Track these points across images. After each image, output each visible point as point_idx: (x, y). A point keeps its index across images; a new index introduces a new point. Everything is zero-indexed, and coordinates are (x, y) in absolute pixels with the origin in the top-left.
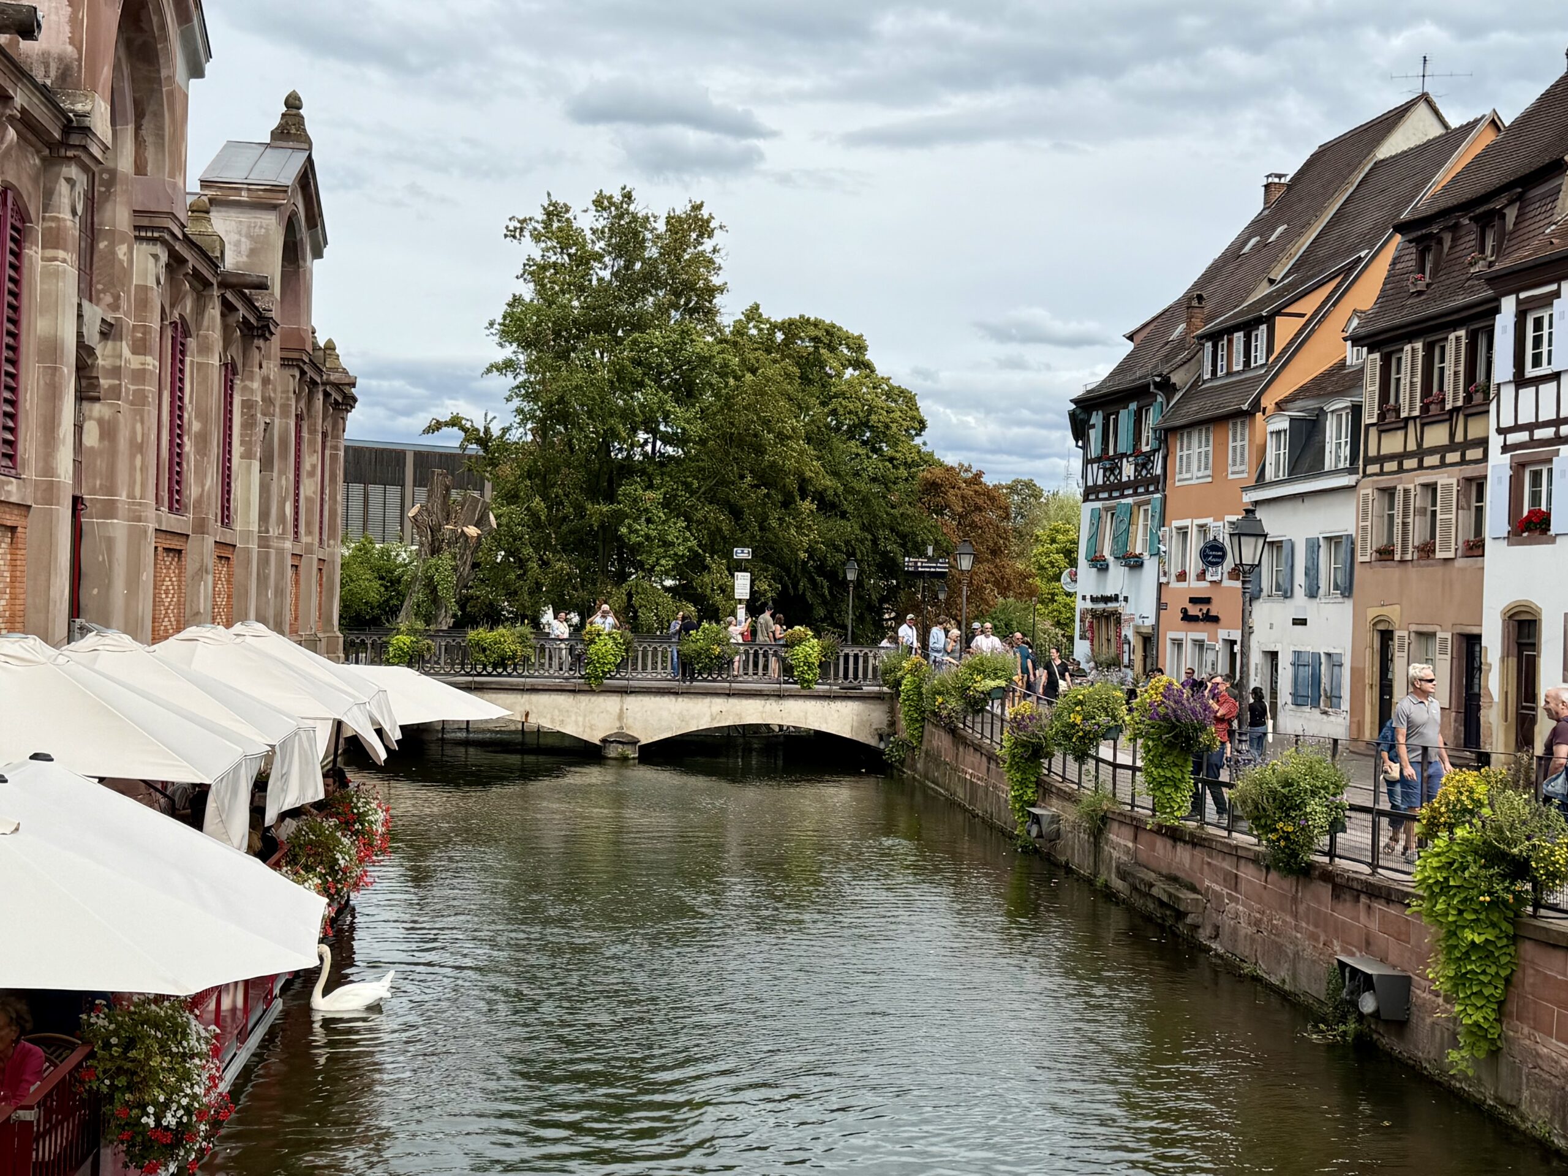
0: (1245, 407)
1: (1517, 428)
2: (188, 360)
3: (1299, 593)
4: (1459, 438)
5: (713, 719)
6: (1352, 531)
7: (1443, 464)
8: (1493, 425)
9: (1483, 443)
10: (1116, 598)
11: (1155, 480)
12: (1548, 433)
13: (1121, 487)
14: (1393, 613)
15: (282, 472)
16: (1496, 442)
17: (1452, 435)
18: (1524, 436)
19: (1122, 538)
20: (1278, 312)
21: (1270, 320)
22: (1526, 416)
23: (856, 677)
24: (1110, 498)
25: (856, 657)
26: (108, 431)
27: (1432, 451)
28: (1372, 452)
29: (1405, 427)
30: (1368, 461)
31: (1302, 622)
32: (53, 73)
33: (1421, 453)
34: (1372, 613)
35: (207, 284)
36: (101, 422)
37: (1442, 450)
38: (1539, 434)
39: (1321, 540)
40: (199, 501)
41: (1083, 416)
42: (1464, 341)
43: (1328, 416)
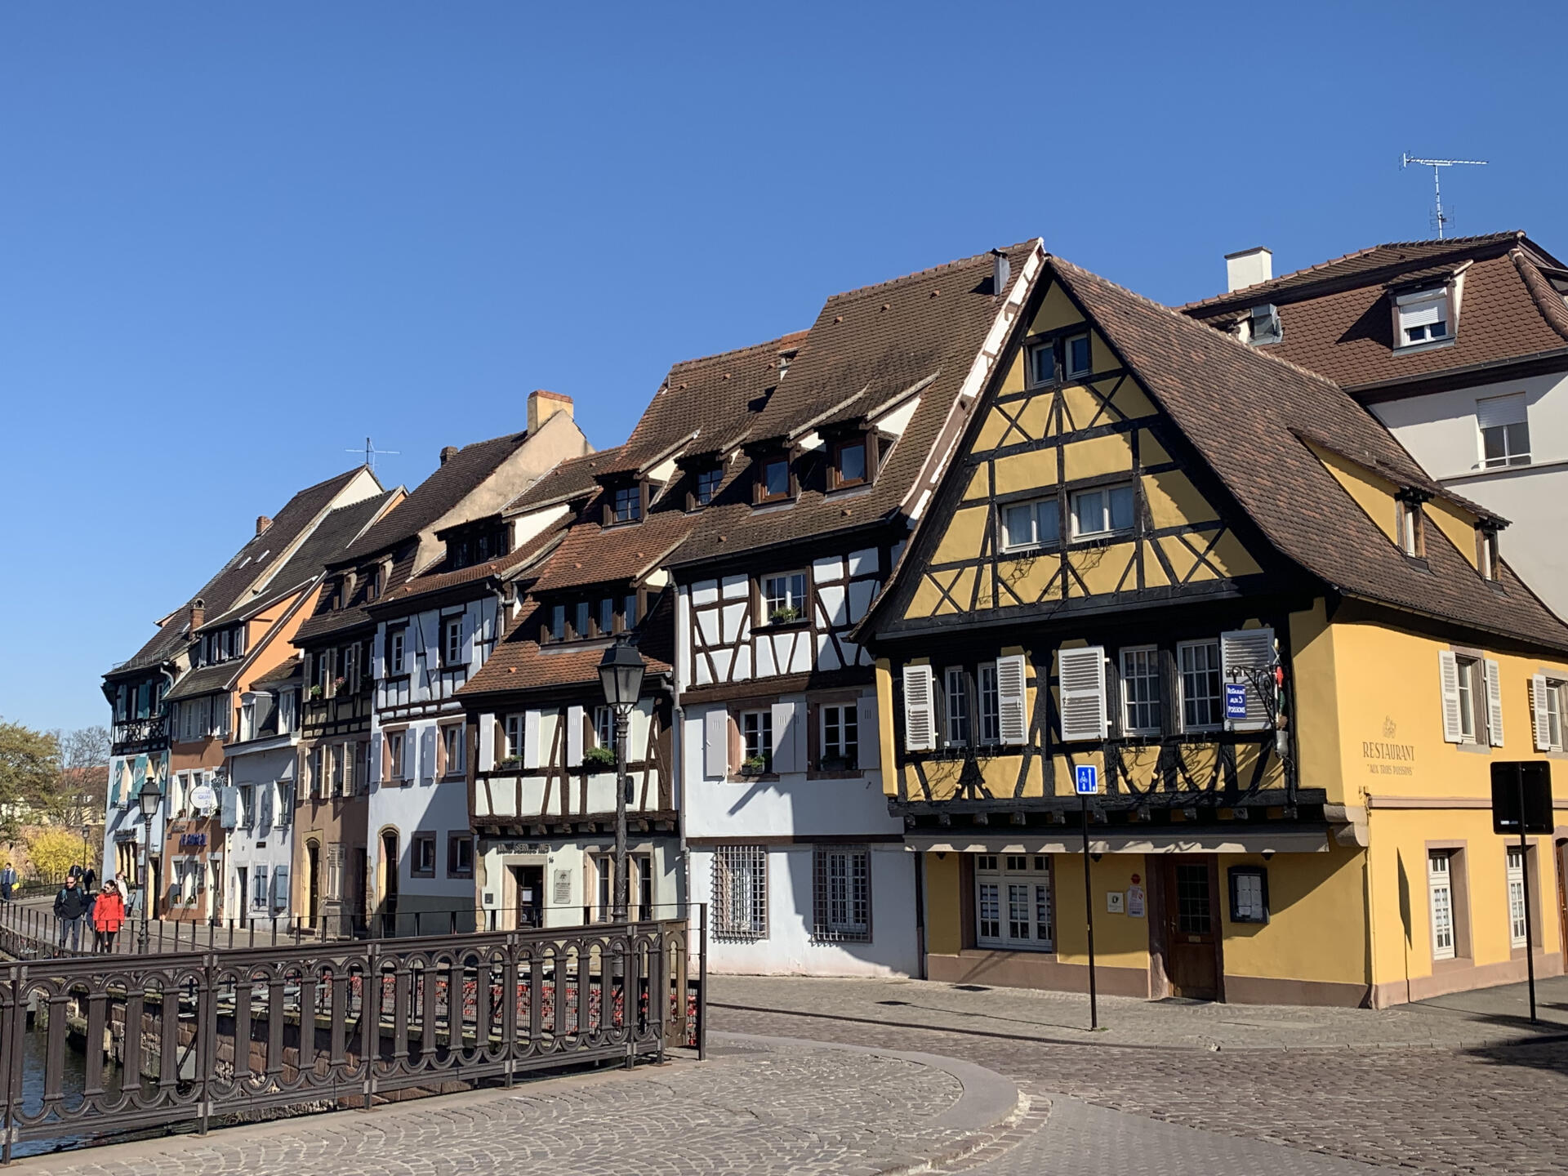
0: (225, 687)
1: (387, 709)
3: (260, 823)
4: (358, 714)
6: (294, 779)
8: (374, 707)
9: (369, 718)
10: (133, 832)
11: (165, 739)
12: (403, 713)
13: (140, 744)
14: (318, 835)
16: (375, 719)
17: (354, 712)
20: (252, 618)
21: (247, 623)
22: (393, 703)
24: (131, 753)
28: (308, 722)
29: (327, 705)
30: (305, 728)
31: (261, 845)
33: (336, 723)
34: (305, 838)
38: (400, 713)
41: (113, 688)
42: (360, 649)
43: (281, 695)
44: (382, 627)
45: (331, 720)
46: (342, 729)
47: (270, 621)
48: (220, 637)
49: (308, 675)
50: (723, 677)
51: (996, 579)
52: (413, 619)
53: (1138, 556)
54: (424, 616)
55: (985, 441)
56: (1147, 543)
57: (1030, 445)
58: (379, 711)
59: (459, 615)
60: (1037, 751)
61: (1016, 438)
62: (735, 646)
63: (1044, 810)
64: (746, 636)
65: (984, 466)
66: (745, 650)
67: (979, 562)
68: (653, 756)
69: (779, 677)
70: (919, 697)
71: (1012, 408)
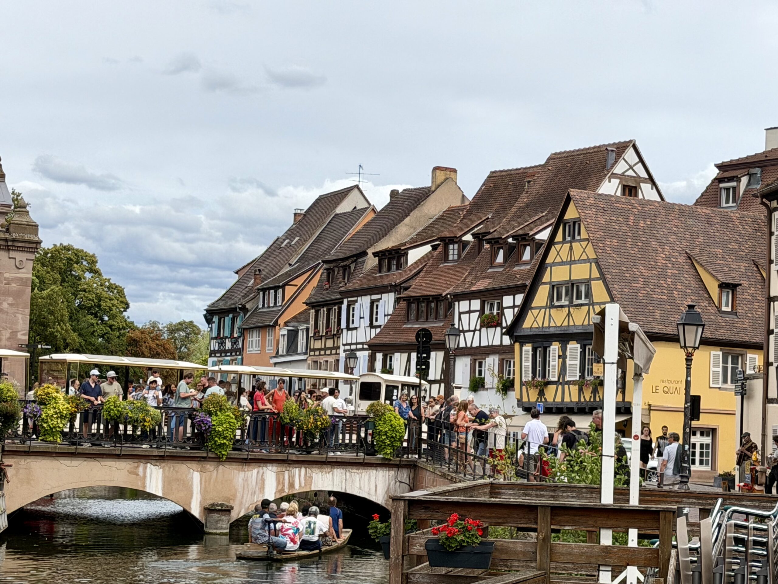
0: (271, 324)
1: (347, 344)
7: (331, 354)
8: (341, 342)
9: (338, 348)
11: (239, 350)
12: (354, 347)
13: (226, 352)
16: (342, 348)
17: (333, 343)
18: (349, 347)
20: (287, 284)
24: (221, 356)
27: (328, 349)
28: (312, 347)
29: (321, 339)
30: (311, 350)
37: (331, 349)
41: (209, 317)
42: (337, 310)
43: (300, 331)
44: (345, 301)
45: (323, 347)
46: (328, 352)
47: (296, 286)
48: (269, 293)
49: (312, 321)
50: (469, 345)
51: (550, 315)
52: (359, 299)
53: (589, 311)
54: (363, 298)
55: (549, 260)
56: (591, 307)
57: (562, 263)
58: (344, 345)
59: (378, 300)
60: (561, 384)
61: (558, 260)
62: (474, 331)
63: (561, 406)
64: (478, 328)
65: (549, 269)
66: (477, 333)
67: (545, 307)
68: (443, 378)
69: (488, 346)
70: (527, 358)
71: (558, 247)
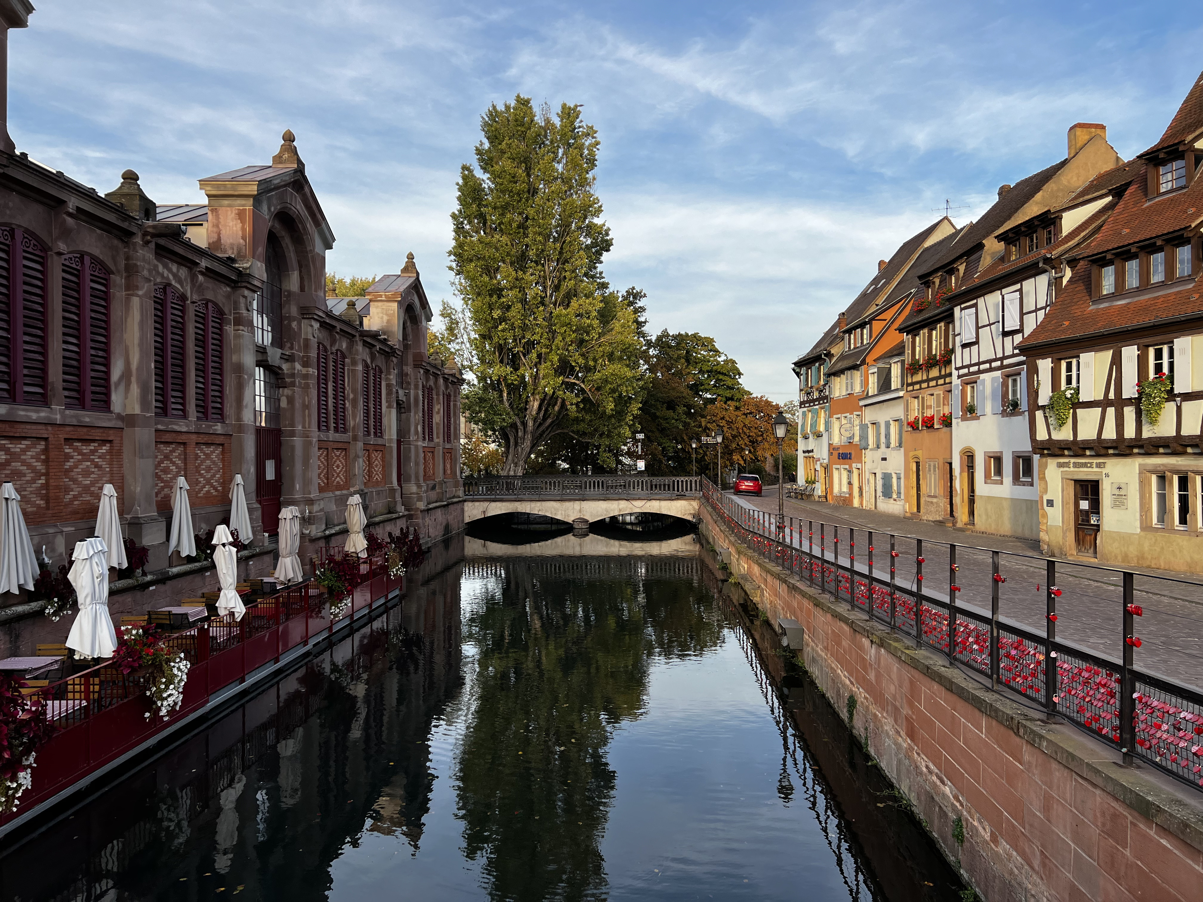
0: (858, 363)
1: (963, 367)
2: (346, 368)
3: (883, 446)
4: (943, 373)
5: (620, 510)
6: (902, 417)
7: (937, 385)
8: (953, 367)
9: (950, 375)
10: (812, 451)
11: (826, 397)
12: (975, 369)
13: (814, 401)
14: (919, 453)
15: (416, 413)
16: (955, 373)
17: (940, 371)
18: (965, 371)
19: (814, 425)
20: (873, 319)
21: (870, 322)
22: (967, 362)
23: (683, 491)
24: (810, 406)
25: (682, 481)
26: (291, 400)
27: (933, 379)
28: (910, 381)
29: (922, 369)
30: (908, 385)
31: (884, 459)
32: (235, 251)
33: (928, 380)
34: (912, 454)
35: (354, 336)
36: (287, 397)
37: (936, 379)
38: (972, 369)
39: (892, 422)
40: (354, 427)
41: (798, 370)
43: (892, 365)
44: (957, 310)
45: (925, 378)
46: (933, 383)
47: (886, 319)
48: (855, 333)
49: (909, 350)
52: (980, 301)
58: (957, 369)
